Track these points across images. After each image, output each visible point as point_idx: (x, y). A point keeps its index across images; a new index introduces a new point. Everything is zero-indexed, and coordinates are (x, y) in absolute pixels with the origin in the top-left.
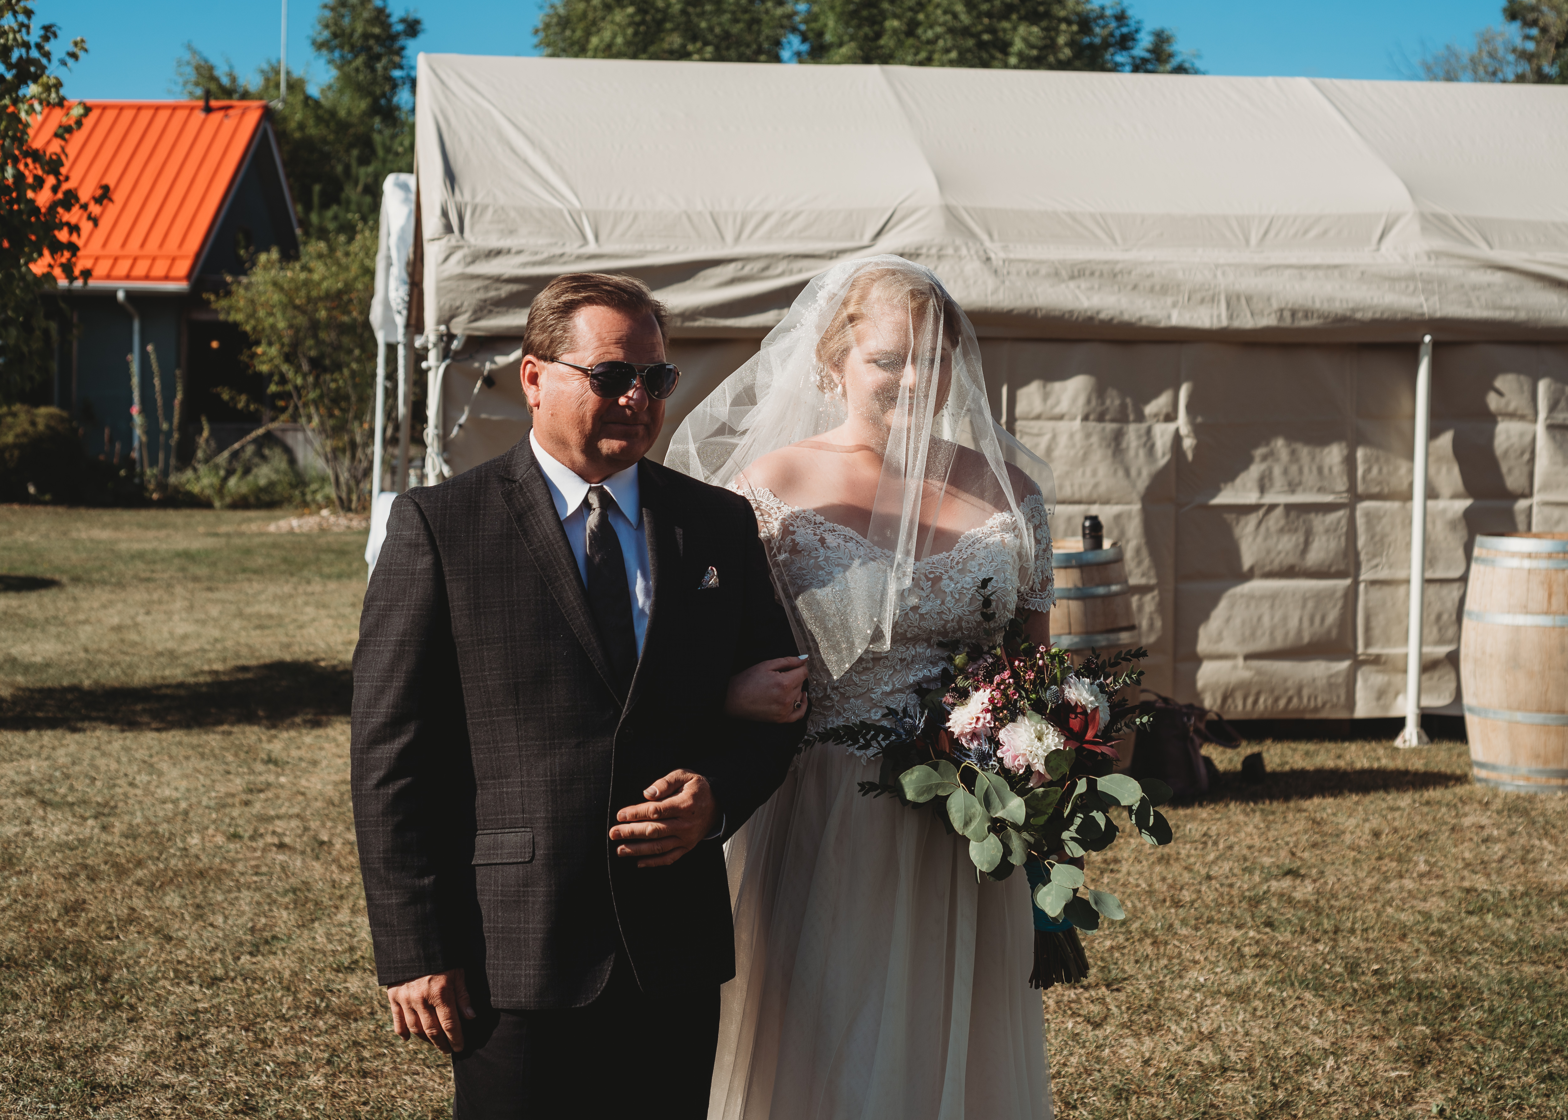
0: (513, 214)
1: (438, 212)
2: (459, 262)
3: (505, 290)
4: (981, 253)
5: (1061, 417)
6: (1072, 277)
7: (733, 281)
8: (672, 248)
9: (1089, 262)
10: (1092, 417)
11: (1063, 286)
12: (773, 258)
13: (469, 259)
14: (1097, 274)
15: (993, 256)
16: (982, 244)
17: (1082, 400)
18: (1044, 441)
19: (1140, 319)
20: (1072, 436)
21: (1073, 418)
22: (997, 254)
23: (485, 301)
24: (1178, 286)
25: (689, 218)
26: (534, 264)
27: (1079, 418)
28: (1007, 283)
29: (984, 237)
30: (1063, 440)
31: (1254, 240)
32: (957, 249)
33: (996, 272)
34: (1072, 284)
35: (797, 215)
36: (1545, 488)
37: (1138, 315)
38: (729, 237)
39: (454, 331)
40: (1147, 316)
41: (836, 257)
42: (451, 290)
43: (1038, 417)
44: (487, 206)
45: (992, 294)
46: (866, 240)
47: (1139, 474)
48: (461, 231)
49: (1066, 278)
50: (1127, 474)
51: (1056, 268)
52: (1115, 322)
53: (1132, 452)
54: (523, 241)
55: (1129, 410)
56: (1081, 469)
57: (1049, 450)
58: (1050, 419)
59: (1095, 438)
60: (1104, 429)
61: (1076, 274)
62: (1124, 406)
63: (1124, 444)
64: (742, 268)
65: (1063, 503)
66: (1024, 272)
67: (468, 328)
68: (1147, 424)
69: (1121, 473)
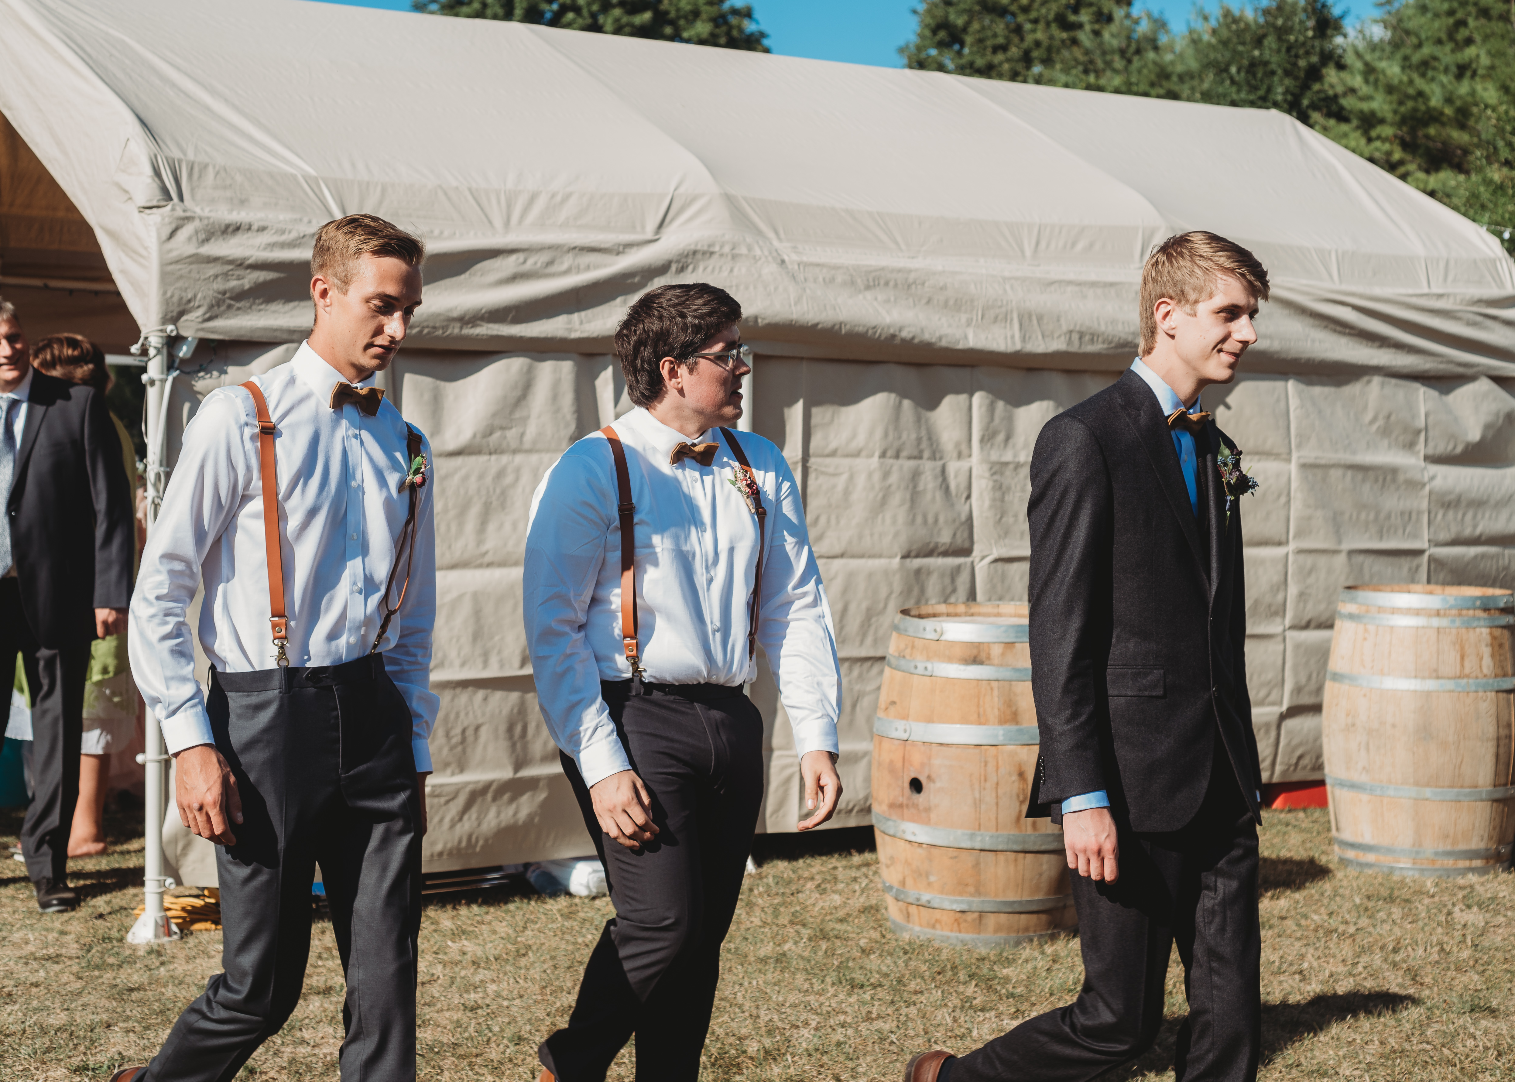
0: (239, 178)
1: (148, 171)
2: (190, 239)
3: (251, 278)
4: (775, 254)
5: (857, 454)
6: (868, 288)
7: (514, 278)
8: (436, 232)
9: (883, 269)
10: (889, 453)
11: (861, 297)
12: (557, 251)
13: (202, 236)
14: (892, 284)
15: (786, 258)
16: (771, 243)
17: (879, 433)
18: (842, 481)
19: (940, 338)
20: (870, 475)
21: (871, 456)
22: (791, 257)
23: (224, 293)
24: (972, 301)
25: (446, 193)
26: (283, 245)
27: (877, 454)
28: (808, 291)
29: (771, 235)
30: (861, 481)
31: (1028, 253)
32: (750, 248)
33: (794, 277)
34: (869, 295)
35: (567, 197)
36: (1299, 535)
37: (937, 334)
38: (498, 221)
39: (184, 333)
40: (946, 336)
41: (623, 252)
42: (181, 277)
43: (833, 454)
44: (206, 166)
45: (796, 304)
46: (649, 235)
47: (936, 521)
48: (181, 198)
49: (862, 287)
50: (925, 522)
51: (852, 276)
52: (916, 341)
53: (929, 496)
54: (260, 215)
55: (924, 444)
56: (880, 516)
57: (847, 493)
58: (847, 456)
59: (894, 479)
60: (901, 468)
61: (871, 283)
62: (919, 440)
63: (921, 487)
64: (525, 262)
65: (862, 556)
66: (821, 279)
67: (202, 330)
68: (942, 462)
69: (919, 520)
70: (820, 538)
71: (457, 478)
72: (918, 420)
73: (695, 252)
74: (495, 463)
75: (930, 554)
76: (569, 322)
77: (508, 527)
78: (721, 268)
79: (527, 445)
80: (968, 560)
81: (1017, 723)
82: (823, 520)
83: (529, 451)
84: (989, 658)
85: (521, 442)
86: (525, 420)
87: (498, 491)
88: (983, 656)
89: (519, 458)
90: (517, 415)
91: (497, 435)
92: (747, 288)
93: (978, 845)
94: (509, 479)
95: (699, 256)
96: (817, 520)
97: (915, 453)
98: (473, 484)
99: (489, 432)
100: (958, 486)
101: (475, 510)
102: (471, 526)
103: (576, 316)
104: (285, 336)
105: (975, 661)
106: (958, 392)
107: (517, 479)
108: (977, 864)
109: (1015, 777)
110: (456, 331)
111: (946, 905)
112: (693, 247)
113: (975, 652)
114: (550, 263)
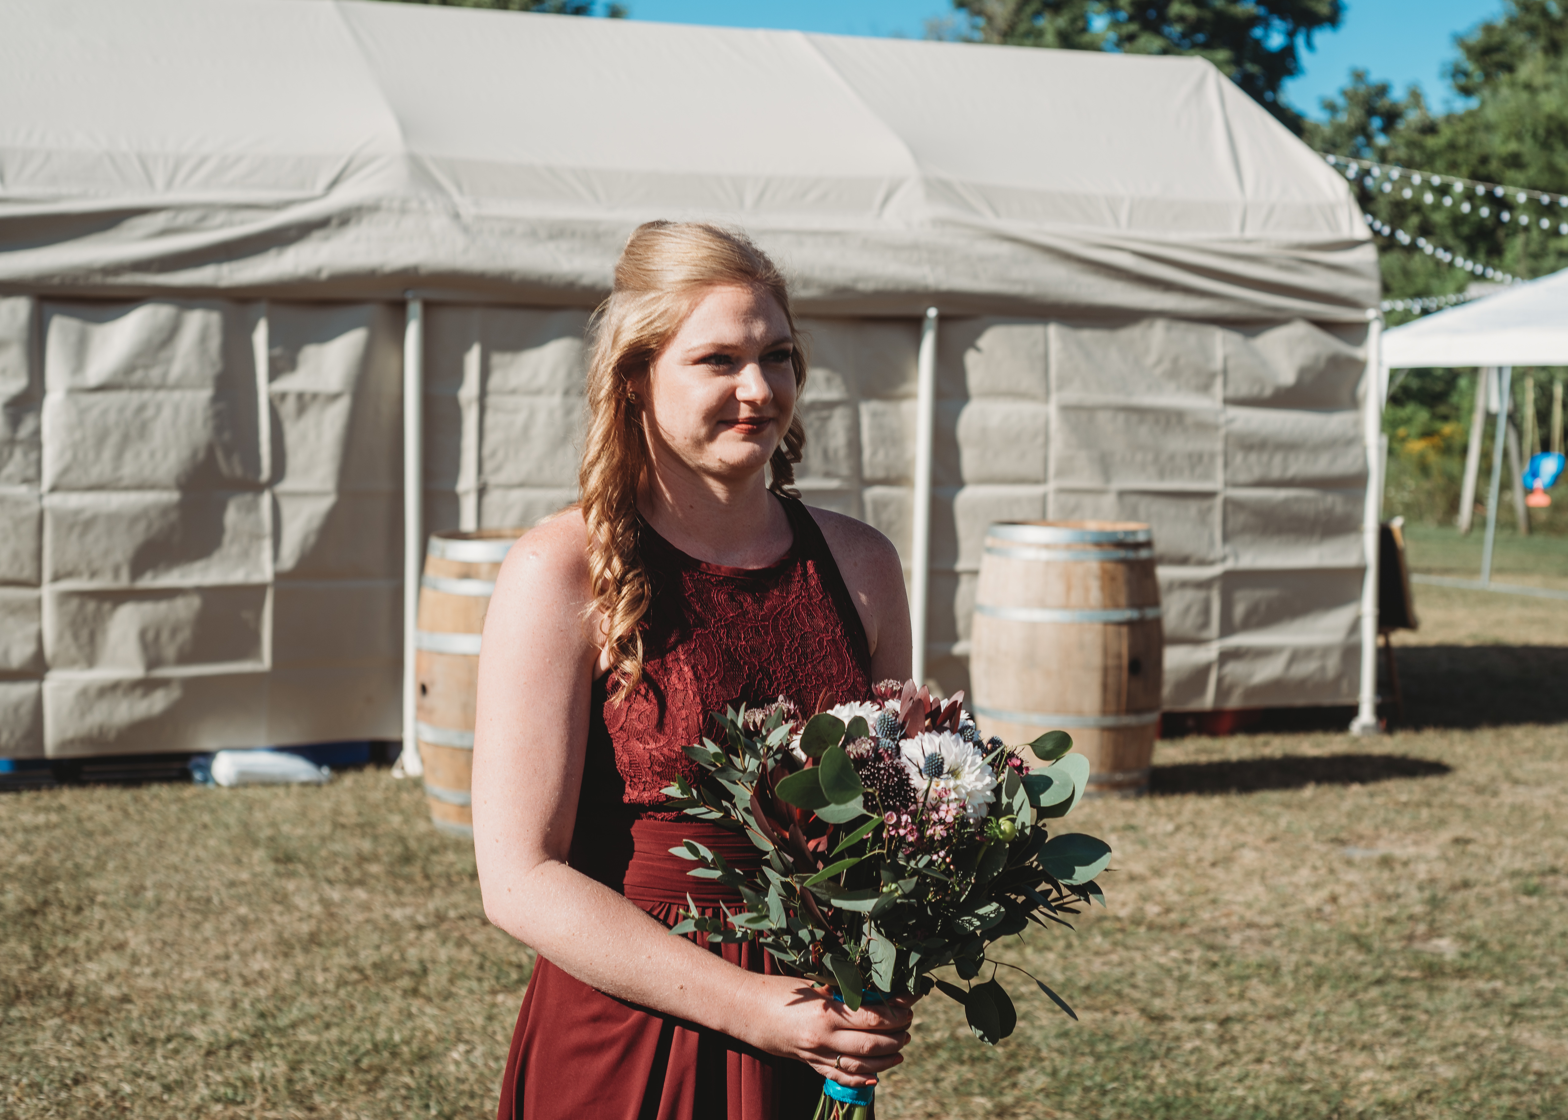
4: (449, 208)
5: (538, 392)
6: (551, 238)
7: (164, 233)
8: (88, 193)
9: (570, 221)
11: (541, 247)
12: (210, 209)
14: (578, 235)
15: (462, 211)
16: (450, 197)
17: (561, 374)
18: (520, 419)
20: (551, 413)
21: (552, 393)
22: (468, 209)
25: (112, 159)
27: (560, 392)
28: (479, 242)
29: (453, 190)
30: (541, 418)
32: (422, 203)
33: (466, 229)
34: (551, 246)
35: (239, 159)
36: (1061, 473)
38: (160, 181)
41: (285, 208)
43: (513, 392)
45: (462, 254)
46: (319, 191)
49: (544, 238)
51: (533, 227)
57: (526, 429)
58: (528, 394)
59: (577, 416)
61: (555, 235)
64: (176, 218)
65: (542, 487)
66: (497, 232)
70: (498, 469)
71: (96, 412)
73: (359, 208)
74: (134, 399)
76: (217, 272)
77: (145, 456)
78: (387, 222)
79: (170, 383)
82: (500, 454)
83: (173, 388)
85: (165, 379)
86: (169, 361)
87: (138, 424)
89: (161, 395)
90: (161, 356)
91: (139, 372)
92: (411, 239)
94: (150, 412)
95: (364, 211)
96: (495, 452)
98: (112, 417)
99: (130, 369)
101: (114, 439)
102: (108, 454)
103: (226, 266)
105: (466, 577)
107: (158, 413)
110: (99, 280)
112: (358, 203)
113: (467, 569)
114: (203, 219)
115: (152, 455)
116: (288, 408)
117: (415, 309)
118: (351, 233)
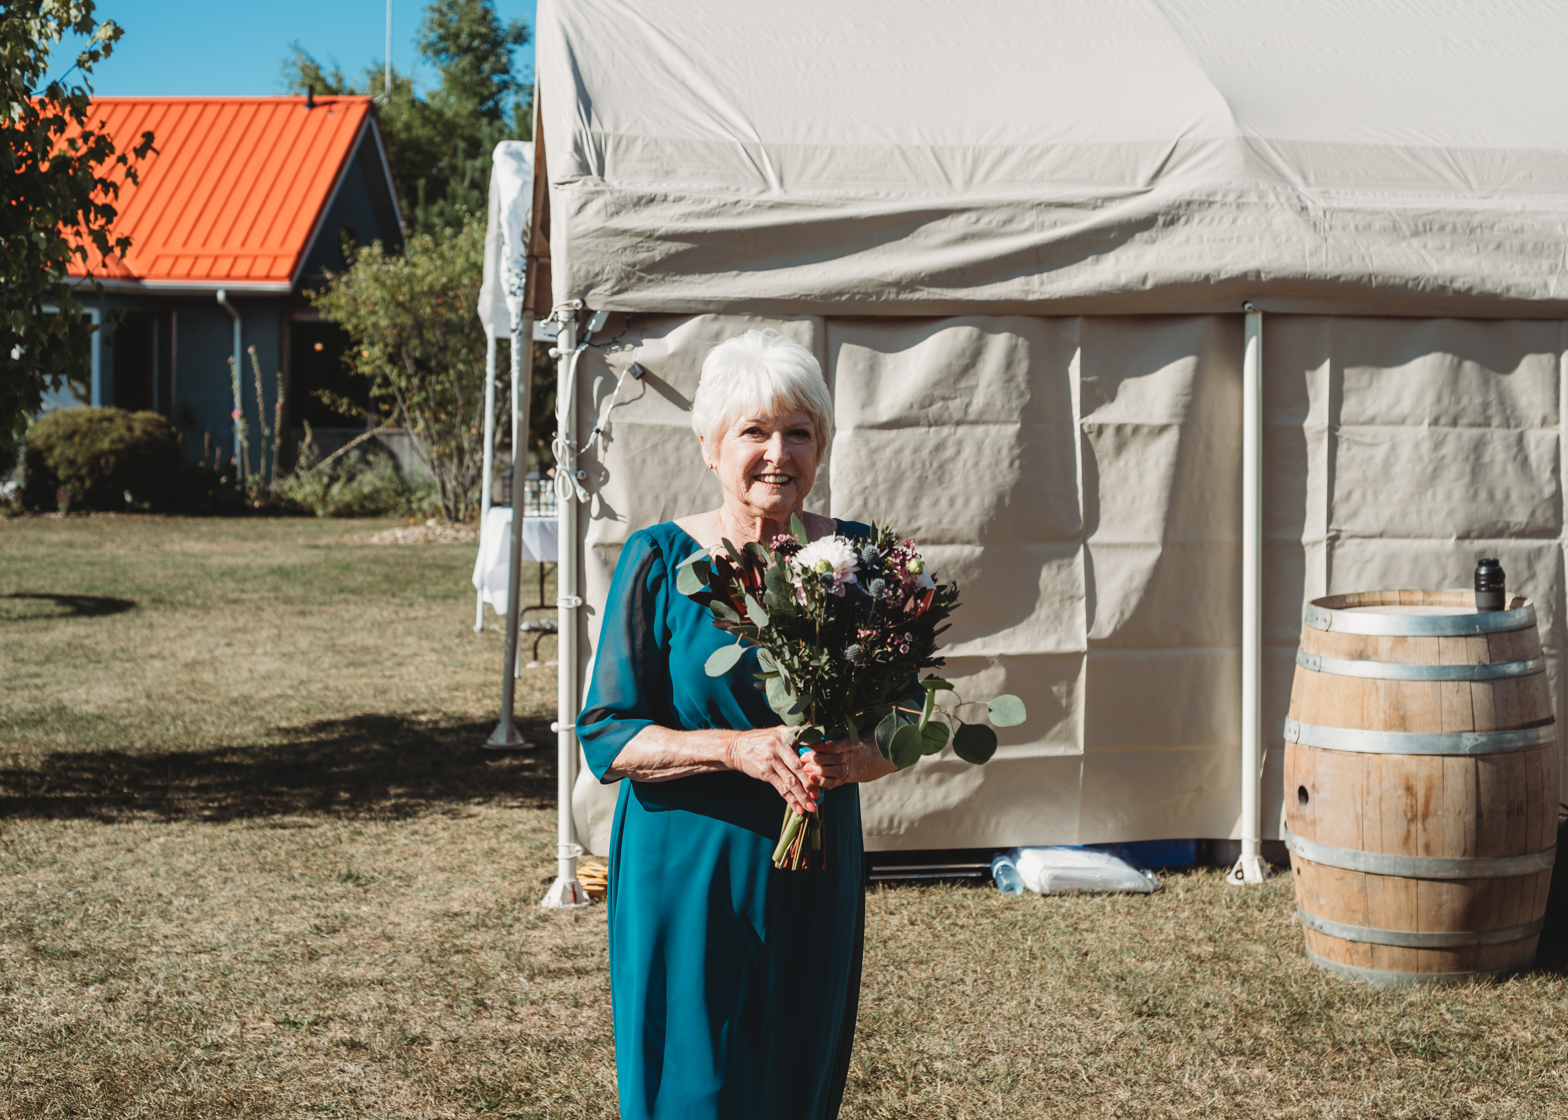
0: (669, 149)
1: (570, 146)
2: (598, 213)
3: (661, 250)
4: (1295, 200)
5: (1402, 421)
6: (1416, 233)
7: (964, 239)
8: (882, 194)
9: (1438, 212)
10: (1443, 421)
11: (1405, 244)
12: (1018, 208)
13: (611, 209)
14: (1449, 228)
15: (1310, 204)
16: (1294, 189)
17: (1429, 398)
18: (1380, 453)
19: (1508, 289)
20: (1417, 446)
21: (1419, 423)
22: (1316, 203)
23: (634, 265)
24: (1557, 244)
25: (903, 153)
26: (699, 215)
27: (1426, 422)
28: (1330, 240)
29: (1297, 180)
30: (1405, 452)
32: (1262, 196)
33: (1315, 225)
34: (1416, 242)
35: (1047, 151)
37: (1504, 284)
38: (958, 180)
39: (591, 306)
40: (1517, 285)
41: (1102, 206)
42: (588, 251)
43: (1371, 421)
44: (635, 140)
45: (1311, 255)
46: (1140, 185)
47: (1507, 497)
48: (601, 172)
49: (1408, 234)
50: (1491, 497)
51: (1395, 221)
52: (1474, 292)
53: (1497, 469)
54: (684, 185)
55: (1493, 410)
56: (1430, 492)
57: (1387, 465)
58: (1388, 423)
59: (1449, 449)
60: (1459, 436)
61: (1421, 228)
62: (1486, 406)
63: (1487, 458)
64: (978, 221)
65: (1407, 536)
66: (1352, 226)
67: (611, 303)
68: (1518, 430)
69: (1483, 495)
70: (1354, 515)
71: (888, 452)
72: (1486, 382)
73: (1189, 203)
74: (933, 435)
75: (1499, 534)
76: (1028, 284)
77: (944, 503)
78: (1221, 219)
79: (972, 416)
80: (1554, 542)
81: (1405, 729)
82: (1357, 496)
83: (975, 423)
84: (1376, 653)
85: (966, 413)
86: (972, 389)
87: (935, 465)
88: (1370, 650)
89: (962, 430)
90: (963, 384)
91: (938, 405)
92: (1251, 240)
93: (1362, 867)
94: (949, 452)
95: (1194, 207)
96: (1349, 495)
97: (1480, 419)
98: (907, 458)
99: (927, 401)
100: (1540, 458)
101: (908, 484)
102: (901, 502)
103: (1036, 278)
104: (701, 307)
105: (1361, 656)
106: (1540, 350)
107: (958, 452)
108: (1363, 889)
109: (1401, 792)
110: (892, 296)
111: (1337, 932)
112: (1187, 197)
113: (1361, 646)
114: (1009, 221)
115: (952, 502)
116: (1105, 444)
117: (1254, 323)
118: (1180, 233)
